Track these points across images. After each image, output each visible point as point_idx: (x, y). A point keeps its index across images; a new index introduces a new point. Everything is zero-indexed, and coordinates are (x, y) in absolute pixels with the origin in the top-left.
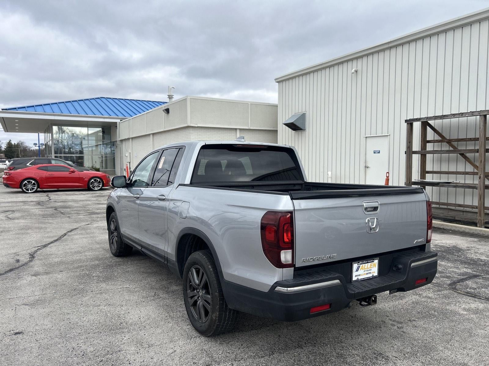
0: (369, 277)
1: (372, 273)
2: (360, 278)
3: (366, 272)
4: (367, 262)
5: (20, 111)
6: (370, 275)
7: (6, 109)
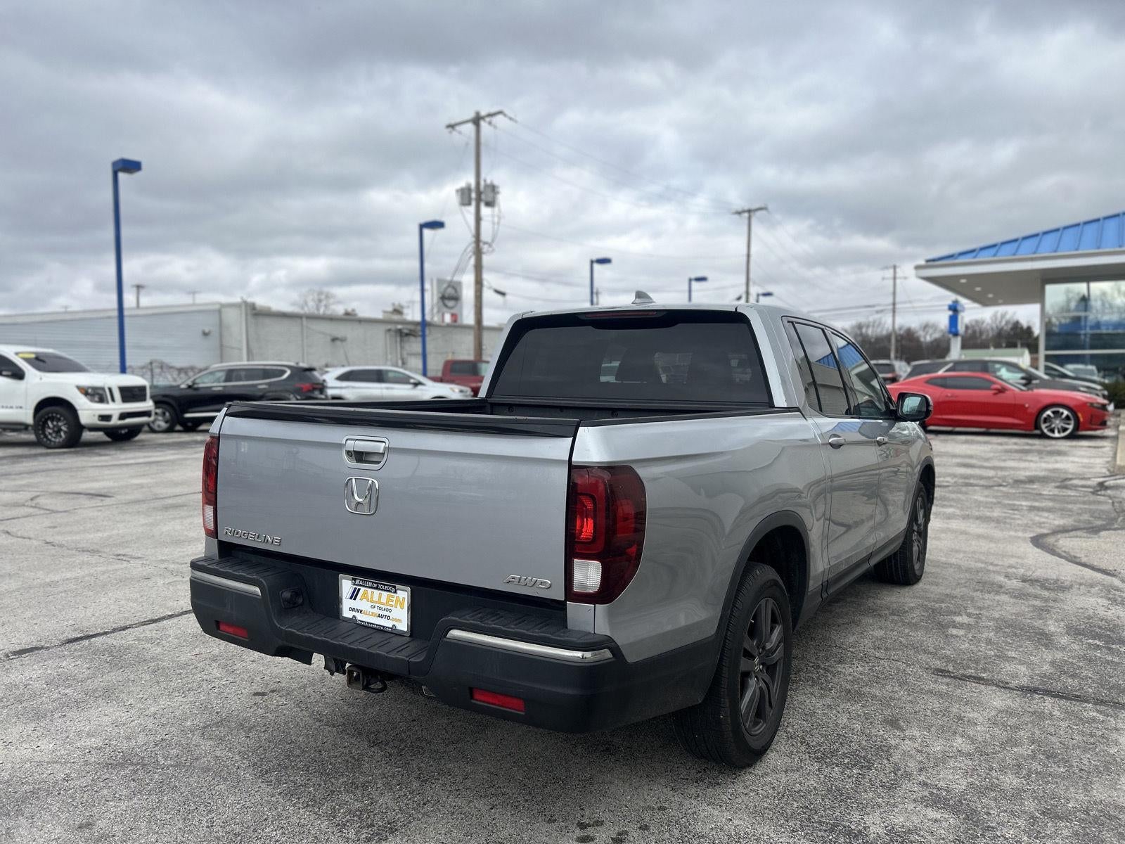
0: (384, 627)
1: (394, 620)
2: (360, 617)
3: (376, 611)
4: (376, 585)
5: (961, 260)
6: (388, 624)
7: (934, 260)
